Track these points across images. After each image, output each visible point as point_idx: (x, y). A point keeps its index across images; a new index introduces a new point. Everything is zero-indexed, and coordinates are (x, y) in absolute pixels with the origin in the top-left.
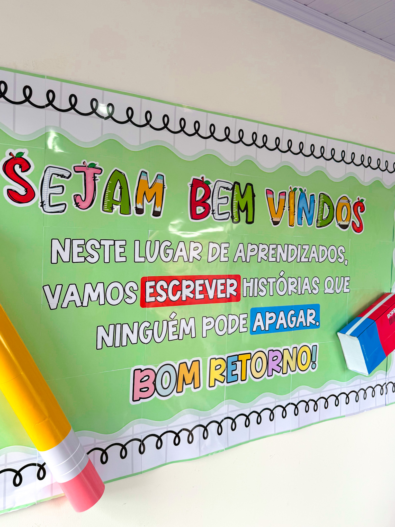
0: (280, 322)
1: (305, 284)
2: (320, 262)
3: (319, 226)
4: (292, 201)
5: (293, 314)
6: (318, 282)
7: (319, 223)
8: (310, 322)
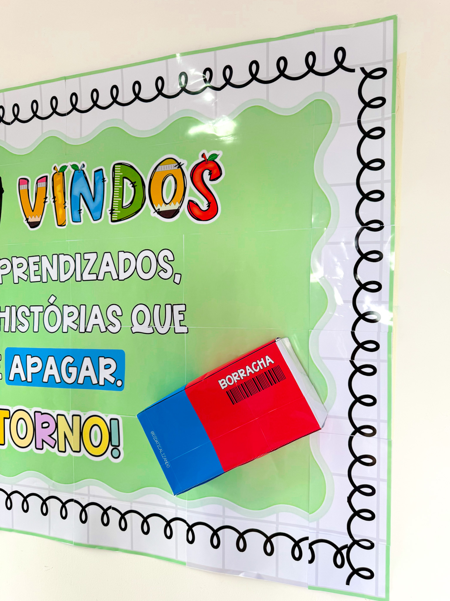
0: (48, 372)
1: (93, 316)
2: (120, 279)
3: (116, 219)
4: (58, 188)
5: (71, 363)
6: (119, 313)
7: (117, 214)
8: (105, 379)
